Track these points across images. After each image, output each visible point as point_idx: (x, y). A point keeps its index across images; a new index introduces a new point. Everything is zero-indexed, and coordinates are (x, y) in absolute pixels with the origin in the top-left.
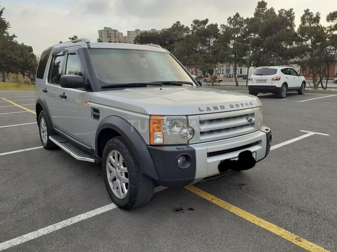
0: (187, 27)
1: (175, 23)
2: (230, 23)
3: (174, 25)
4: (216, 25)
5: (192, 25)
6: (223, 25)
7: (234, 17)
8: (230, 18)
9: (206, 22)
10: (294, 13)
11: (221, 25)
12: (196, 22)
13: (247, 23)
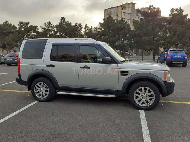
0: (14, 25)
1: (5, 22)
2: (46, 26)
3: (4, 23)
4: (37, 26)
5: (18, 24)
6: (42, 27)
7: (48, 23)
8: (45, 23)
9: (28, 23)
10: (81, 26)
11: (41, 27)
12: (21, 23)
13: (56, 27)
